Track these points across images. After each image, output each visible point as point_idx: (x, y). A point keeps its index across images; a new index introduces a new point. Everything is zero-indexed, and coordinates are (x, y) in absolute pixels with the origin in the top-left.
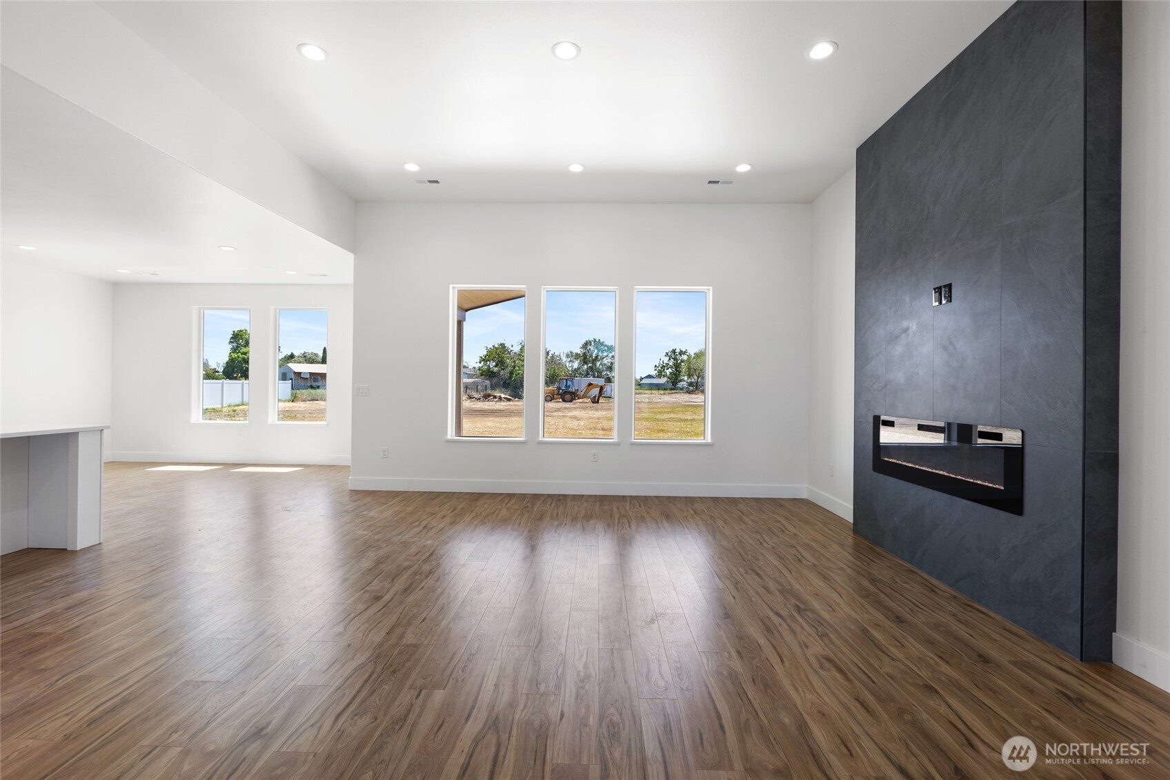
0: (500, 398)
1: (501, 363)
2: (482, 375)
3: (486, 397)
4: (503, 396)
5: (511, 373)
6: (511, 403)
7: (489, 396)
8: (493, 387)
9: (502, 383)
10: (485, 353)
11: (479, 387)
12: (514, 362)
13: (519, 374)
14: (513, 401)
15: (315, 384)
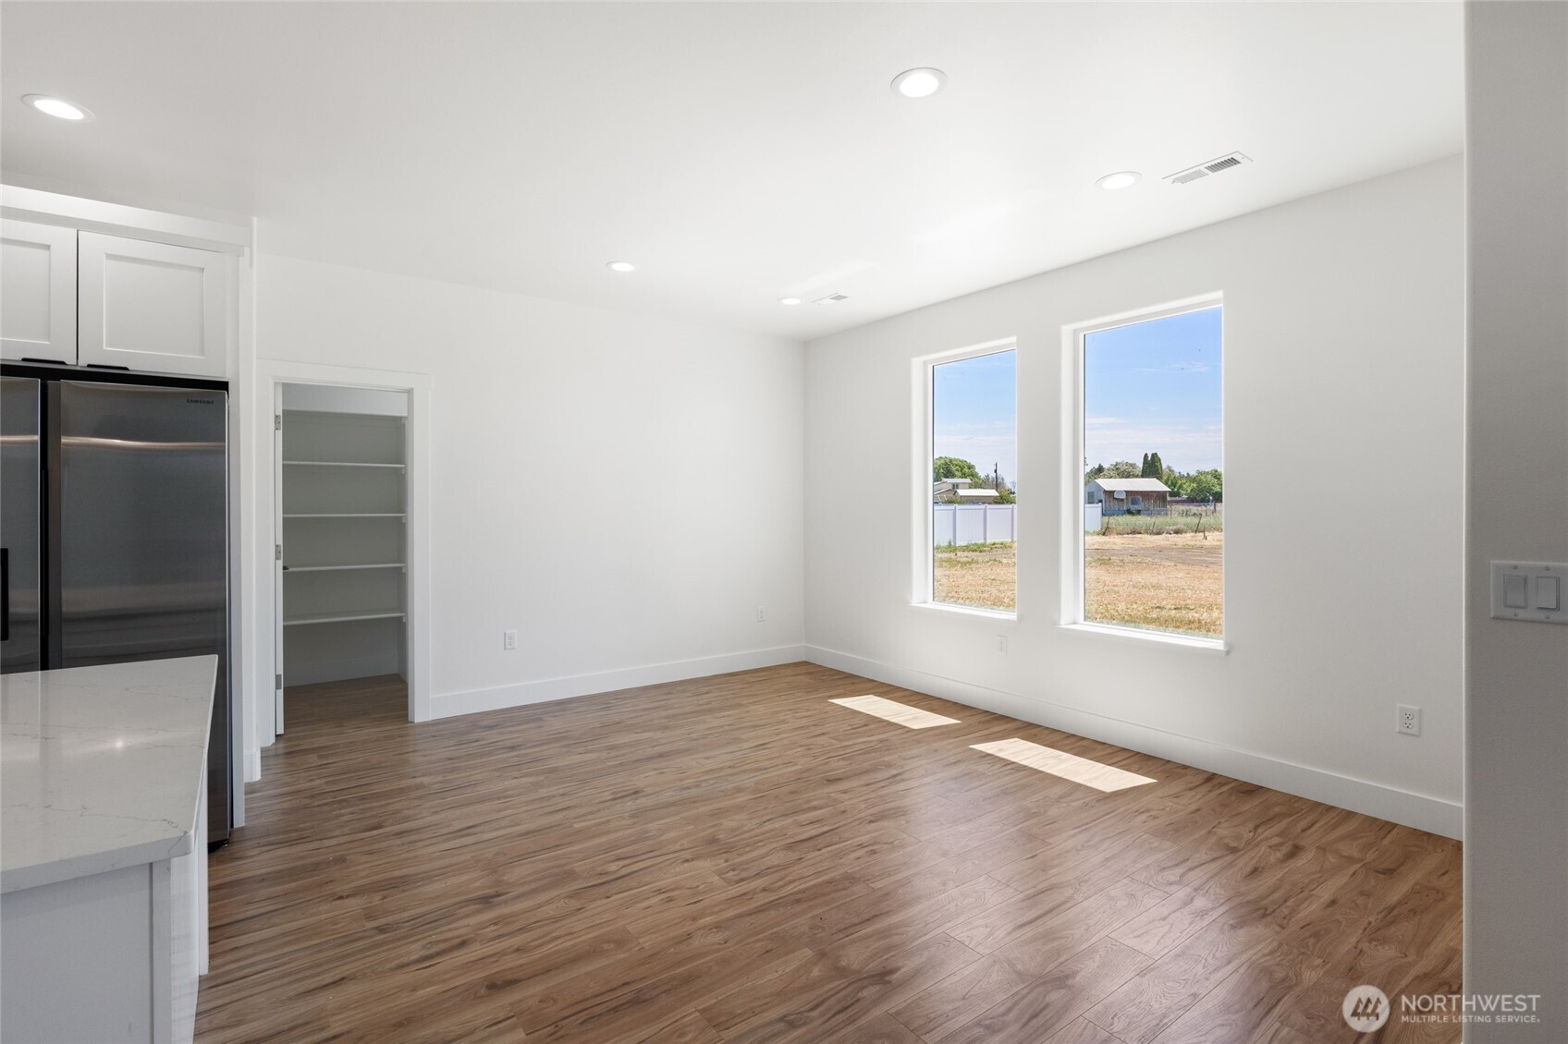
15: (1133, 508)
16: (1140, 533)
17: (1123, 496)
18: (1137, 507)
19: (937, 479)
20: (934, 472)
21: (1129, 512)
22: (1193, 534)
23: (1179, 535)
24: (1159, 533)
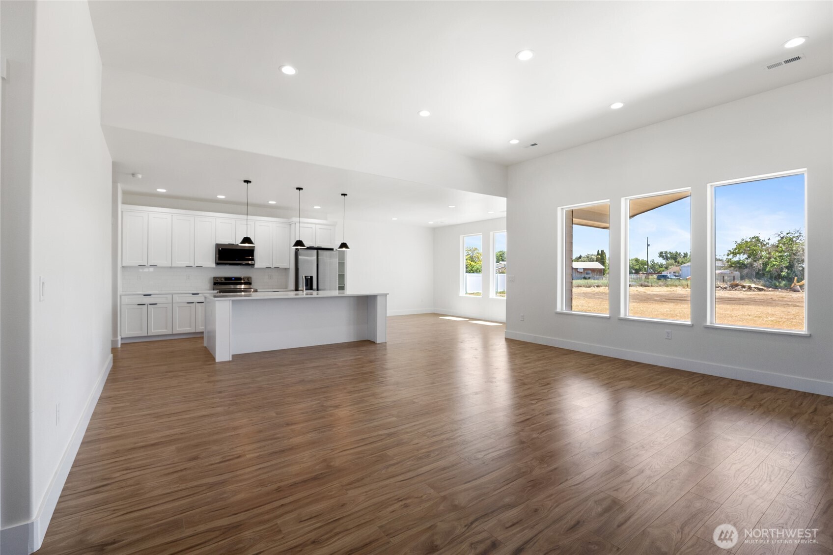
0: (750, 288)
1: (753, 254)
2: (731, 266)
3: (734, 286)
4: (753, 286)
5: (765, 265)
6: (762, 293)
7: (737, 285)
8: (742, 278)
9: (754, 273)
10: (735, 247)
11: (726, 278)
12: (769, 253)
13: (774, 265)
14: (767, 291)
15: (587, 276)
16: (581, 287)
17: (582, 271)
18: (588, 276)
19: (497, 262)
20: (497, 258)
21: (585, 278)
22: (604, 287)
23: (598, 288)
24: (589, 287)
